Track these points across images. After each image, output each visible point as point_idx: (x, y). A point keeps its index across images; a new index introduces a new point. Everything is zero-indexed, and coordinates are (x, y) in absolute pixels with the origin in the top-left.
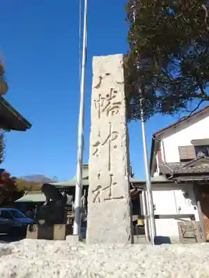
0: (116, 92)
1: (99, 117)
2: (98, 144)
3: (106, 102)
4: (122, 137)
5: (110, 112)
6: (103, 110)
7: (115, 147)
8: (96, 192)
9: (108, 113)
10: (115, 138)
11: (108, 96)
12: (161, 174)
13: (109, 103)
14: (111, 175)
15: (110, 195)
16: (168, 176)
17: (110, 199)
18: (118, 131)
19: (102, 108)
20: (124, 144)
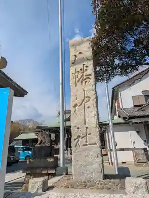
0: (87, 67)
1: (76, 86)
2: (76, 105)
3: (80, 75)
4: (93, 100)
5: (84, 82)
6: (79, 81)
7: (89, 107)
8: (77, 140)
9: (82, 83)
10: (88, 102)
11: (81, 70)
12: (119, 117)
13: (83, 75)
14: (87, 128)
15: (87, 142)
16: (124, 118)
17: (87, 145)
18: (90, 96)
19: (77, 79)
20: (95, 105)
